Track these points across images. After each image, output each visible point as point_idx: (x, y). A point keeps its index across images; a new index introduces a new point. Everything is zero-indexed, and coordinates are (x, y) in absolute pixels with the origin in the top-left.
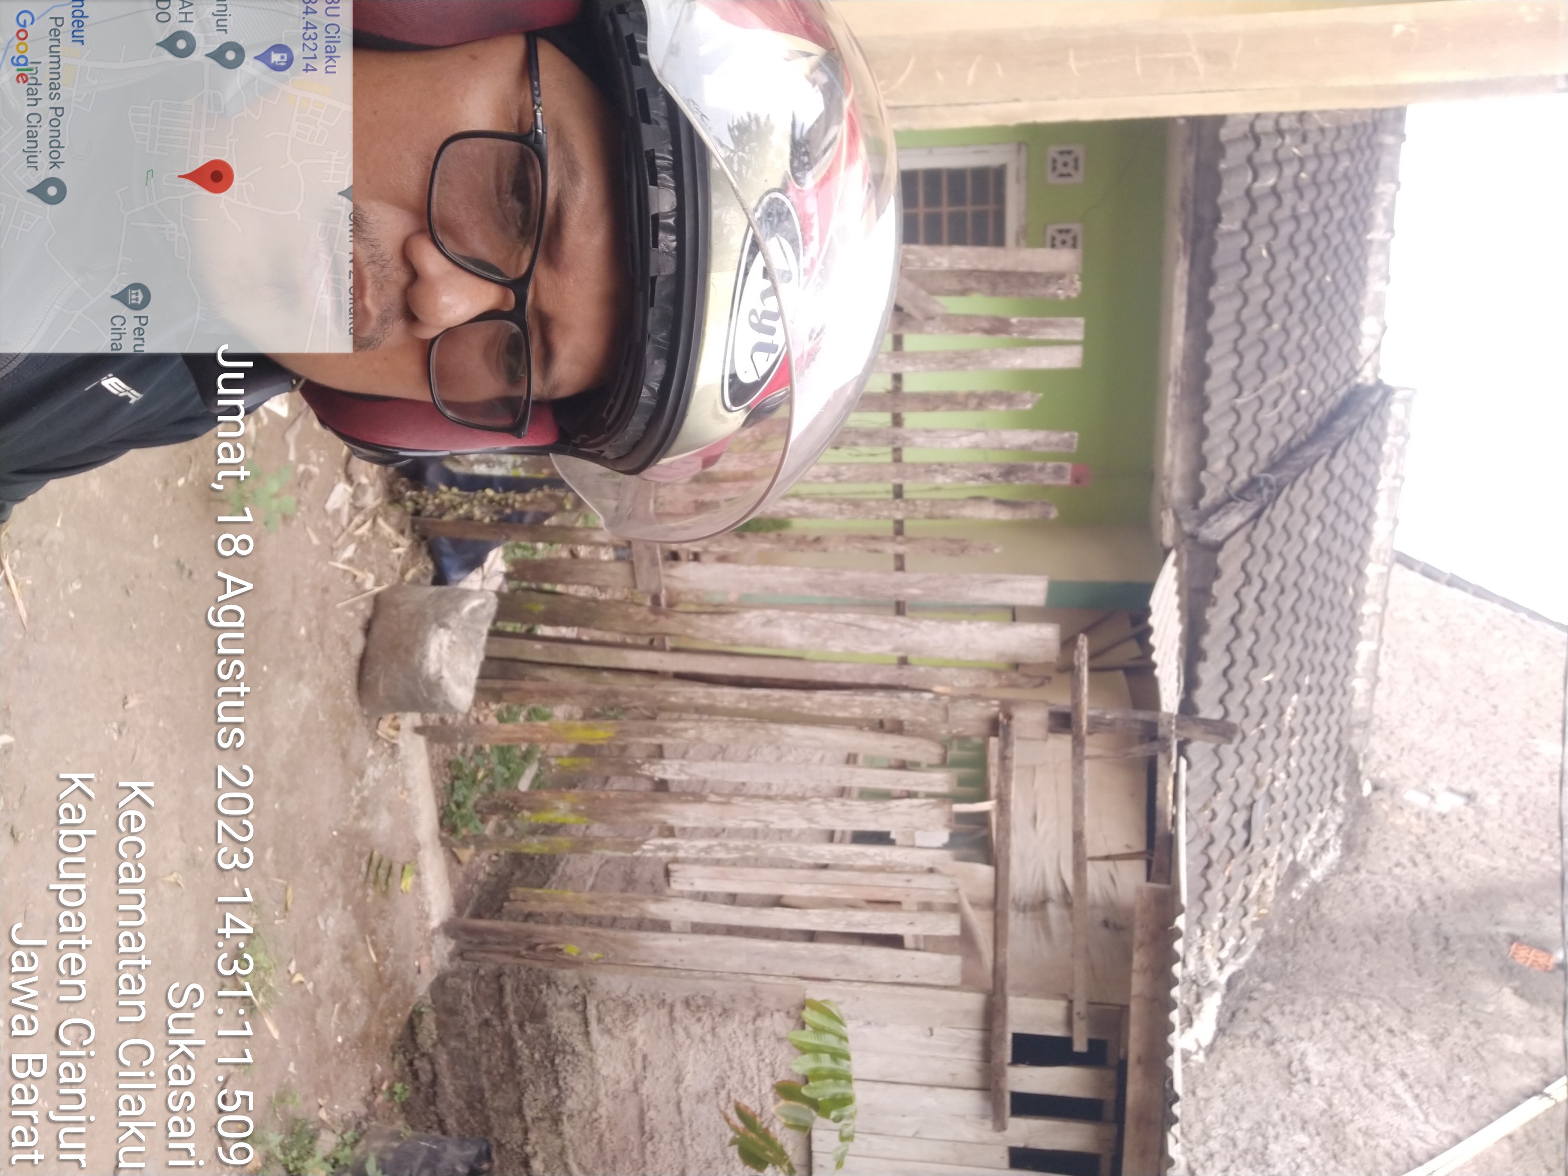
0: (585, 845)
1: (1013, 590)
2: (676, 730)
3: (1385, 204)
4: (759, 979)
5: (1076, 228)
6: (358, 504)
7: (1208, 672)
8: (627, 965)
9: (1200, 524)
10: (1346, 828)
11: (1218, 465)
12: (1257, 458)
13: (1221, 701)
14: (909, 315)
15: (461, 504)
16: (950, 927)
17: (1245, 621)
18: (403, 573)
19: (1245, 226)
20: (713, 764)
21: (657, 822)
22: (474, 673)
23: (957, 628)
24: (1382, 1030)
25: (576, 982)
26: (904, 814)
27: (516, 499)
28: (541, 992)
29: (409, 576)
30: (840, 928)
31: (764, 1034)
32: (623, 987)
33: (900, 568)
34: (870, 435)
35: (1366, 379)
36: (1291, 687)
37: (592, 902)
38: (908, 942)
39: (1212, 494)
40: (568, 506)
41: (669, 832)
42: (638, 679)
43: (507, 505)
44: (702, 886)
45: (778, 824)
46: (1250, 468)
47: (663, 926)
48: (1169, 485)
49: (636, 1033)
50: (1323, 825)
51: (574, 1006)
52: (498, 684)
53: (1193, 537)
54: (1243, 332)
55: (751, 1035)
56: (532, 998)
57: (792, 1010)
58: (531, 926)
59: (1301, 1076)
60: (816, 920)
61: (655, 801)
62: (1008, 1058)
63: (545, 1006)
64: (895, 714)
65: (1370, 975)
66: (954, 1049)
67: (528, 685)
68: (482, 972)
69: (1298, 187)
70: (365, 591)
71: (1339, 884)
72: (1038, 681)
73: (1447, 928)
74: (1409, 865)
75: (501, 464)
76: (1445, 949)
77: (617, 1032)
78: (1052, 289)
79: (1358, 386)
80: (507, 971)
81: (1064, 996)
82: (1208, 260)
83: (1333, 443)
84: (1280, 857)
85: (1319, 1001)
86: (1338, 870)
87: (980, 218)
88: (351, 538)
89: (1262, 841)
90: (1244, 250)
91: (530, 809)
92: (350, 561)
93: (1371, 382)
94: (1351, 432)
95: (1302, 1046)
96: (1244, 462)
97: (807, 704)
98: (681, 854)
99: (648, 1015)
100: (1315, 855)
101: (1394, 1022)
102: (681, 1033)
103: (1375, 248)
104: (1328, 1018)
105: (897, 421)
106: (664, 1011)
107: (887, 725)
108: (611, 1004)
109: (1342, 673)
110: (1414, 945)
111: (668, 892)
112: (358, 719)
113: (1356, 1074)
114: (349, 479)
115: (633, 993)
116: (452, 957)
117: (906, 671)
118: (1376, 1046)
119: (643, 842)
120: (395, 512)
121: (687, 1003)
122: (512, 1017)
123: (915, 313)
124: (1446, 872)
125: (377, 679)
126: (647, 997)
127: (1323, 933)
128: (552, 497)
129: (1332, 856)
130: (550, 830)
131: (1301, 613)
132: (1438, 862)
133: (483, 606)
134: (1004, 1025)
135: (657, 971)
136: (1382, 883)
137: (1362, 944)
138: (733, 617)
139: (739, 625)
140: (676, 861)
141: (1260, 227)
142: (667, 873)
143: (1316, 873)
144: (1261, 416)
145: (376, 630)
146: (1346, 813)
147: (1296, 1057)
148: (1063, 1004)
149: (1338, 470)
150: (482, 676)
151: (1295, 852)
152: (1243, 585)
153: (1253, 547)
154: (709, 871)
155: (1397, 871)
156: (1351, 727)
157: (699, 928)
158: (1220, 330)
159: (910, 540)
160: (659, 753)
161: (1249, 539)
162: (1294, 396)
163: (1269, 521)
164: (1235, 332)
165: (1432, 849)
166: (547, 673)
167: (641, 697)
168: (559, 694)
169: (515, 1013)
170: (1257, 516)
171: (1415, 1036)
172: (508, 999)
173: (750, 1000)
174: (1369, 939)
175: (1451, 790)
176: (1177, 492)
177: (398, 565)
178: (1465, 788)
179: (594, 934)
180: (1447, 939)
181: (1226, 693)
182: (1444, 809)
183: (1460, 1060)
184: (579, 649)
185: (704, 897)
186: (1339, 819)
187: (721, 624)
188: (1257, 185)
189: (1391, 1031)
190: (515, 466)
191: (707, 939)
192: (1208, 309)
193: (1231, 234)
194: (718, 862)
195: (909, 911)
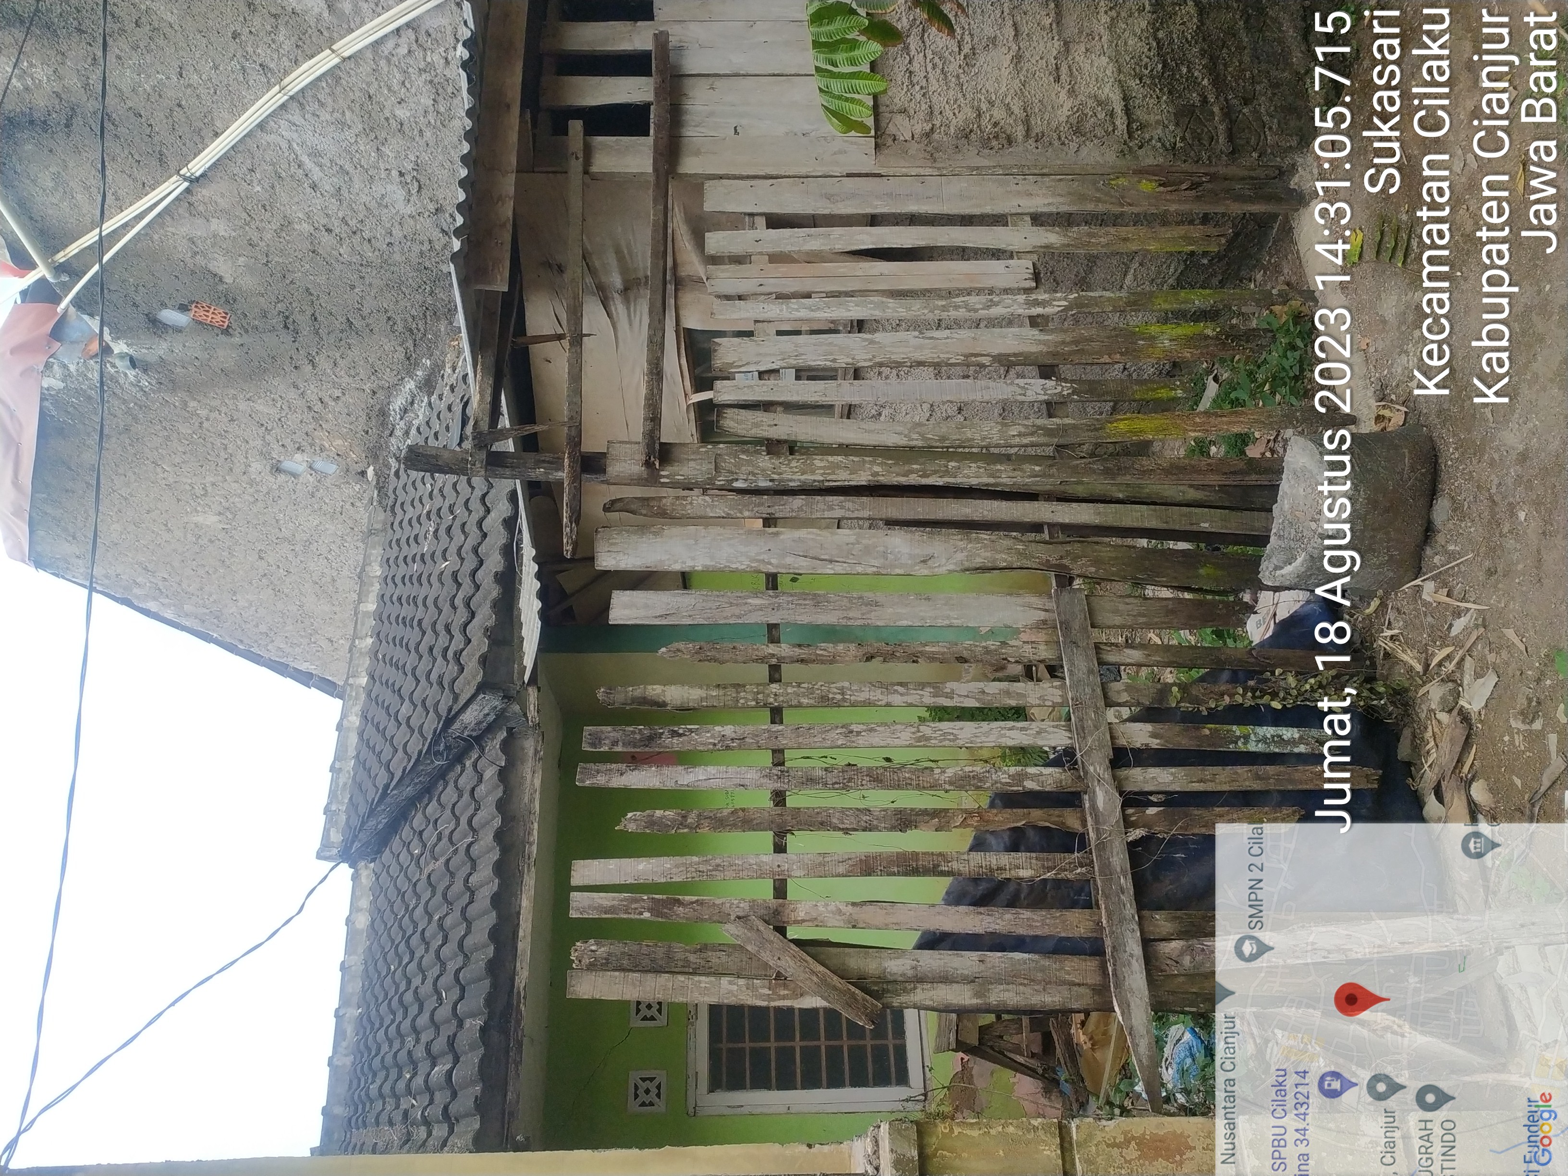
0: (1136, 303)
1: (646, 606)
2: (1032, 434)
3: (344, 1044)
4: (928, 171)
5: (636, 1023)
6: (1451, 685)
7: (494, 562)
8: (1081, 175)
9: (503, 710)
10: (387, 432)
11: (490, 773)
12: (456, 782)
13: (485, 535)
14: (767, 922)
15: (1313, 690)
16: (716, 241)
17: (462, 615)
18: (1383, 605)
19: (460, 1024)
20: (986, 398)
21: (1052, 331)
22: (1285, 487)
23: (708, 562)
24: (337, 231)
25: (1140, 152)
26: (766, 355)
27: (1242, 697)
28: (1183, 139)
29: (1375, 603)
30: (837, 231)
31: (921, 115)
32: (1084, 151)
33: (772, 628)
34: (810, 781)
35: (366, 867)
36: (427, 558)
37: (1126, 240)
38: (761, 222)
39: (494, 745)
40: (1175, 689)
41: (1034, 321)
42: (1080, 491)
43: (1254, 690)
44: (996, 266)
45: (910, 337)
46: (462, 771)
47: (1037, 219)
48: (536, 752)
49: (1068, 104)
50: (407, 433)
51: (1142, 127)
52: (1252, 479)
53: (508, 698)
54: (464, 911)
55: (936, 113)
56: (1193, 132)
57: (890, 142)
58: (1200, 209)
59: (408, 178)
60: (864, 237)
61: (1055, 354)
62: (652, 107)
63: (1177, 125)
64: (776, 462)
65: (352, 287)
66: (711, 114)
67: (1214, 480)
68: (1255, 155)
69: (414, 1064)
70: (1433, 578)
71: (389, 377)
72: (618, 505)
73: (287, 338)
74: (326, 399)
75: (1264, 740)
76: (287, 317)
77: (1091, 103)
78: (602, 951)
79: (373, 860)
80: (1224, 158)
81: (595, 178)
82: (494, 986)
83: (388, 800)
84: (440, 397)
85: (397, 257)
86: (391, 390)
87: (736, 1035)
88: (1458, 643)
89: (454, 409)
90: (462, 998)
91: (1207, 337)
92: (1458, 613)
93: (362, 864)
94: (372, 812)
95: (409, 210)
96: (466, 780)
97: (877, 469)
98: (1021, 298)
99: (1054, 125)
100: (412, 403)
101: (326, 239)
102: (1016, 110)
103: (355, 1000)
104: (388, 240)
105: (779, 798)
106: (1037, 130)
107: (785, 448)
108: (1099, 132)
109: (389, 580)
110: (316, 319)
111: (1035, 257)
112: (1433, 419)
113: (357, 185)
114: (1465, 717)
115: (1074, 146)
116: (1293, 168)
117: (765, 511)
118: (340, 215)
119: (1067, 309)
120: (1399, 677)
121: (1010, 140)
122: (1216, 109)
123: (762, 926)
124: (292, 394)
125: (1413, 469)
126: (1056, 143)
127: (400, 327)
128: (1197, 701)
129: (398, 403)
130: (1180, 316)
131: (417, 629)
132: (300, 403)
133: (1277, 568)
134: (656, 141)
135: (1045, 171)
136: (350, 380)
137: (364, 318)
138: (967, 564)
139: (960, 556)
140: (1027, 291)
141: (447, 1021)
142: (1036, 276)
143: (410, 385)
144: (452, 826)
145: (1417, 529)
146: (387, 447)
147: (414, 198)
148: (594, 169)
149: (383, 773)
150: (1274, 489)
151: (430, 404)
152: (462, 650)
153: (452, 689)
154: (988, 283)
155: (338, 393)
156: (384, 530)
157: (998, 220)
158: (485, 913)
159: (762, 660)
160: (1051, 407)
161: (456, 698)
162: (425, 846)
163: (439, 717)
164: (472, 911)
165: (308, 416)
166: (1193, 495)
167: (1075, 470)
168: (1175, 470)
169: (1212, 113)
170: (449, 721)
171: (306, 227)
172: (1222, 128)
173: (937, 149)
174: (358, 323)
175: (295, 475)
176: (529, 745)
177: (1391, 615)
178: (282, 478)
179: (1122, 205)
180: (286, 327)
181: (479, 544)
182: (298, 456)
183: (264, 206)
184: (1153, 523)
185: (996, 254)
186: (393, 440)
187: (983, 557)
188: (448, 1066)
189: (329, 231)
190: (1246, 738)
191: (988, 209)
192: (495, 934)
193: (473, 1015)
194: (979, 291)
195: (761, 254)
